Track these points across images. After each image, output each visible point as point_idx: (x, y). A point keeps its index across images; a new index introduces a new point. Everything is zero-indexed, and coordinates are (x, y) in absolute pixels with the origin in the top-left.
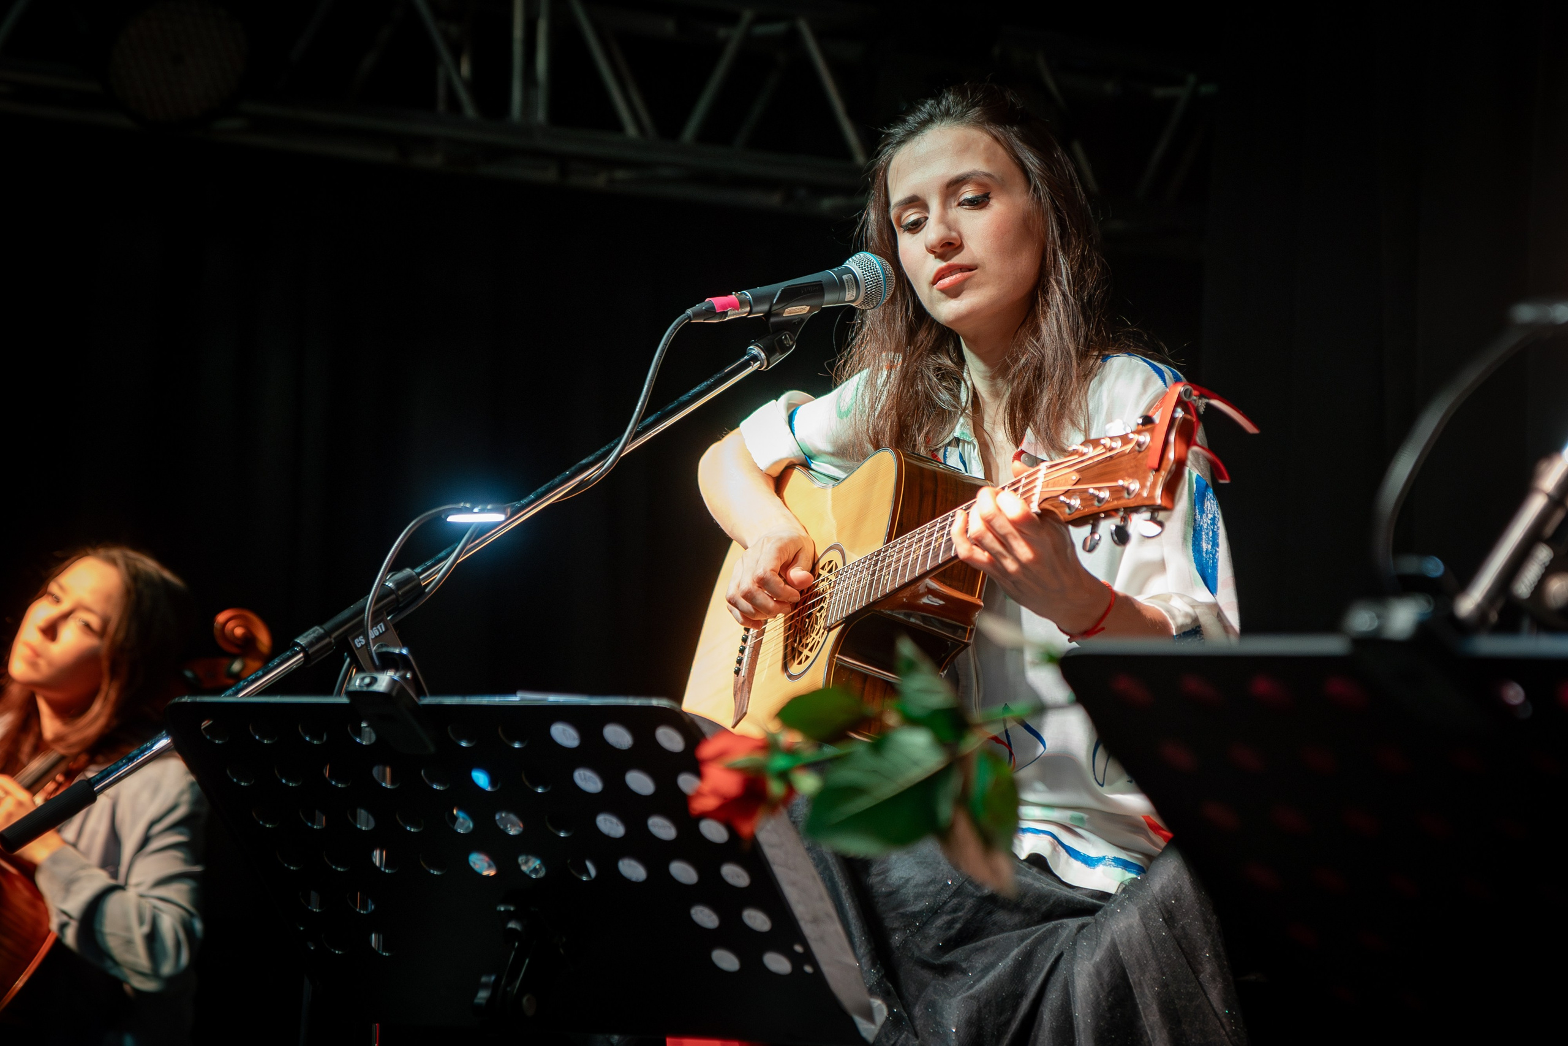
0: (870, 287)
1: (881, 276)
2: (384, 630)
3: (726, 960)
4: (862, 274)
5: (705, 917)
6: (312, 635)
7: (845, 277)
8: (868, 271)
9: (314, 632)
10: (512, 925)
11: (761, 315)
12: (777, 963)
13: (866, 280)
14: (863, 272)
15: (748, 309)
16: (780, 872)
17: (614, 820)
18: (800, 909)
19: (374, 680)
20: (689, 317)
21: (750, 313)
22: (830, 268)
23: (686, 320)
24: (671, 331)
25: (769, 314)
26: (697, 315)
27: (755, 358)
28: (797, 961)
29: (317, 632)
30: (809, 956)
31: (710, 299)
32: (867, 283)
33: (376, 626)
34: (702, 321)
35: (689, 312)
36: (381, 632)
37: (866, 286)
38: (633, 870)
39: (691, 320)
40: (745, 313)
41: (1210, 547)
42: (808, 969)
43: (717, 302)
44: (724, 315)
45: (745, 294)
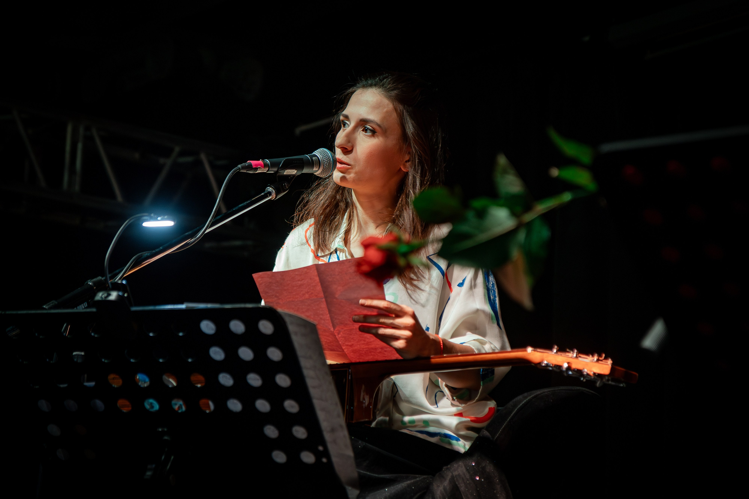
0: (326, 165)
1: (331, 160)
2: (87, 306)
3: (279, 457)
4: (322, 158)
5: (271, 432)
6: (52, 305)
7: (314, 158)
8: (325, 156)
9: (52, 303)
10: (166, 438)
11: (273, 172)
12: (308, 458)
13: (324, 161)
14: (322, 157)
15: (267, 169)
16: (316, 403)
17: (228, 376)
18: (324, 425)
19: (109, 295)
20: (239, 169)
21: (268, 171)
22: (307, 154)
23: (238, 170)
24: (231, 174)
25: (277, 172)
26: (243, 168)
27: (270, 193)
28: (318, 455)
29: (54, 303)
30: (326, 453)
31: (250, 161)
32: (324, 162)
33: (83, 304)
34: (245, 172)
35: (240, 166)
36: (85, 307)
37: (324, 164)
38: (235, 405)
39: (240, 170)
40: (266, 170)
41: (493, 297)
42: (324, 460)
43: (253, 163)
44: (256, 170)
45: (266, 161)
